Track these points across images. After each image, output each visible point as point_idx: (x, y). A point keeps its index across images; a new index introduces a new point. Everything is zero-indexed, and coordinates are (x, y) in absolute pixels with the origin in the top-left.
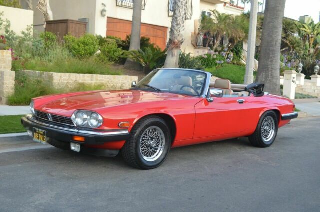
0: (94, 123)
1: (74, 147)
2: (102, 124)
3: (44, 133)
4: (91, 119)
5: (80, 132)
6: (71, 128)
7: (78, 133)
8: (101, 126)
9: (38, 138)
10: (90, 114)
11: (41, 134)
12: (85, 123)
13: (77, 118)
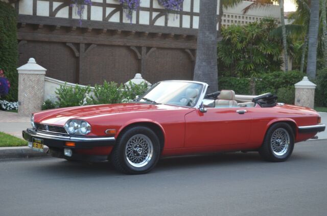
0: (84, 130)
1: (67, 152)
2: (90, 131)
3: (42, 141)
4: (81, 127)
5: (72, 138)
6: (64, 135)
7: (70, 139)
8: (88, 133)
9: (37, 147)
10: (80, 122)
11: (39, 143)
12: (76, 131)
13: (69, 126)
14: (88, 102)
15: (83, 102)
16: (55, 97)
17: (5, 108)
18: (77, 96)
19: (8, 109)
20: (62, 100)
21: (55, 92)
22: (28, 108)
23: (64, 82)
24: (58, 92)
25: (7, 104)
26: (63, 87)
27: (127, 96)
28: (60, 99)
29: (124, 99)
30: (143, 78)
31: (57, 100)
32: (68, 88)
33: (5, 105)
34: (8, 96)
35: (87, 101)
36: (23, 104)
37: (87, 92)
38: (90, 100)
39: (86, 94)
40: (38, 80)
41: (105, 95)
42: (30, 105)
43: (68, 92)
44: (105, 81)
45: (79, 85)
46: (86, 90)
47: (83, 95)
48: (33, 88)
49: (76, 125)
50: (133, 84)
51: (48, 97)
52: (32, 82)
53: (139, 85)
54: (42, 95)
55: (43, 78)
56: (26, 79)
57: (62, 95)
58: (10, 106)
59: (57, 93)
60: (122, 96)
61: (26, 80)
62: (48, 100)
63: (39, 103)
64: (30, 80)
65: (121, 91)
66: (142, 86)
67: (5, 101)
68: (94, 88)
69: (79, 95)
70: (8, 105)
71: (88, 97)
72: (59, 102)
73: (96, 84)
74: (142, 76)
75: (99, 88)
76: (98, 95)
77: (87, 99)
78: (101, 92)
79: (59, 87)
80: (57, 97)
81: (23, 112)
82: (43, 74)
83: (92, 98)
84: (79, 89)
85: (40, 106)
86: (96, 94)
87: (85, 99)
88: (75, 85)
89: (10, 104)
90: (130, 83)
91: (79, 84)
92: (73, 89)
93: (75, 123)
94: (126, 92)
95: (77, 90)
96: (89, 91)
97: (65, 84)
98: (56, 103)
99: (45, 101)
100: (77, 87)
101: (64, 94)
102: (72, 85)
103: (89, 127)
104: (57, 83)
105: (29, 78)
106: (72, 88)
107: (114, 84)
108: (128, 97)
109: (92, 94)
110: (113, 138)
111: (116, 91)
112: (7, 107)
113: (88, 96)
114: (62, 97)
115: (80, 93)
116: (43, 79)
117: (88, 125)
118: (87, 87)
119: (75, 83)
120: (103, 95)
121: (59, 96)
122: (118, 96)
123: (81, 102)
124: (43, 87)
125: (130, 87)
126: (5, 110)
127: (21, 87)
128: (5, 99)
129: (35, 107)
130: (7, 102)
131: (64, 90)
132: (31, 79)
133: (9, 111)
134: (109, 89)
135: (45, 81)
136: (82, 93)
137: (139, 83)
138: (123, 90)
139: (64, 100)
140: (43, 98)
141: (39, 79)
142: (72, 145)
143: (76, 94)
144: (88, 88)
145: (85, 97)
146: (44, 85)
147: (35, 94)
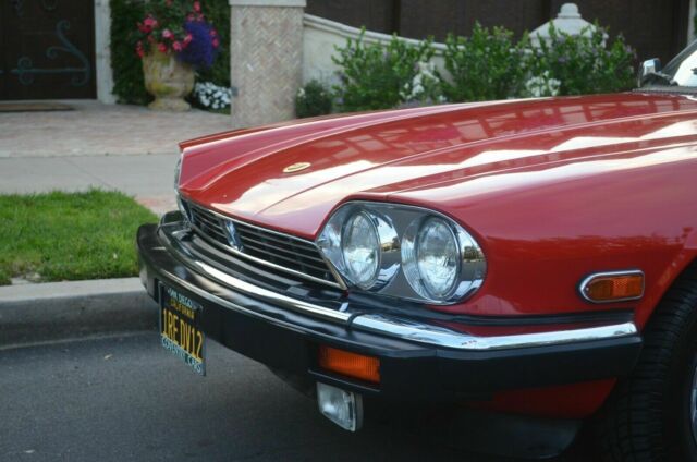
0: (436, 273)
1: (333, 400)
2: (477, 283)
4: (419, 255)
7: (349, 327)
8: (470, 296)
9: (178, 337)
11: (186, 319)
12: (388, 273)
13: (347, 242)
14: (425, 88)
15: (411, 87)
16: (331, 74)
17: (206, 102)
18: (396, 69)
19: (215, 106)
20: (351, 81)
21: (333, 58)
22: (257, 106)
23: (358, 31)
24: (341, 59)
25: (214, 92)
26: (354, 45)
27: (543, 68)
28: (345, 80)
29: (534, 79)
30: (585, 17)
31: (338, 82)
32: (368, 46)
33: (207, 95)
34: (218, 73)
35: (422, 85)
36: (245, 92)
37: (424, 57)
38: (431, 81)
39: (421, 64)
40: (285, 24)
41: (477, 65)
42: (261, 96)
43: (368, 57)
44: (479, 25)
45: (400, 39)
46: (422, 52)
47: (412, 67)
48: (270, 46)
49: (387, 234)
50: (558, 35)
51: (312, 75)
52: (266, 28)
53: (578, 37)
54: (294, 67)
55: (298, 18)
56: (251, 20)
57: (351, 66)
58: (219, 98)
59: (337, 62)
60: (525, 70)
61: (249, 23)
62: (314, 81)
63: (289, 91)
64: (262, 23)
65: (523, 54)
66: (585, 39)
67: (208, 84)
68: (443, 46)
69: (401, 66)
70: (216, 95)
71: (426, 72)
72: (344, 88)
73: (449, 34)
74: (580, 12)
75: (461, 47)
76: (455, 66)
77: (424, 77)
78: (466, 57)
79: (343, 44)
80: (338, 73)
81: (245, 116)
82: (298, 7)
83: (437, 74)
84: (401, 48)
85: (291, 100)
86: (449, 65)
87: (417, 80)
88: (390, 37)
89: (219, 94)
90: (552, 30)
91: (399, 35)
92: (384, 51)
93: (383, 227)
94: (539, 58)
95: (395, 52)
96: (430, 55)
97: (362, 34)
98: (333, 92)
99: (305, 84)
100: (395, 44)
101: (358, 64)
102: (380, 39)
103: (470, 254)
104: (338, 34)
105: (257, 16)
106: (379, 46)
107: (502, 34)
108: (546, 73)
109: (438, 63)
110: (629, 328)
111: (508, 53)
112: (212, 102)
113: (426, 69)
114: (352, 73)
115: (404, 61)
116: (300, 22)
117: (466, 241)
118: (423, 43)
119: (390, 33)
120: (472, 67)
121: (342, 69)
122: (513, 72)
123: (407, 86)
124: (299, 45)
125: (549, 44)
126: (208, 109)
127: (237, 45)
128: (210, 81)
129: (275, 103)
130: (214, 87)
131: (358, 53)
132: (264, 20)
133: (219, 110)
134: (488, 49)
135: (305, 26)
136: (409, 59)
137: (577, 32)
138: (528, 51)
139: (358, 80)
140: (298, 75)
141: (286, 20)
142: (362, 367)
143: (390, 63)
144: (426, 47)
145: (418, 72)
146: (302, 39)
147: (277, 65)
